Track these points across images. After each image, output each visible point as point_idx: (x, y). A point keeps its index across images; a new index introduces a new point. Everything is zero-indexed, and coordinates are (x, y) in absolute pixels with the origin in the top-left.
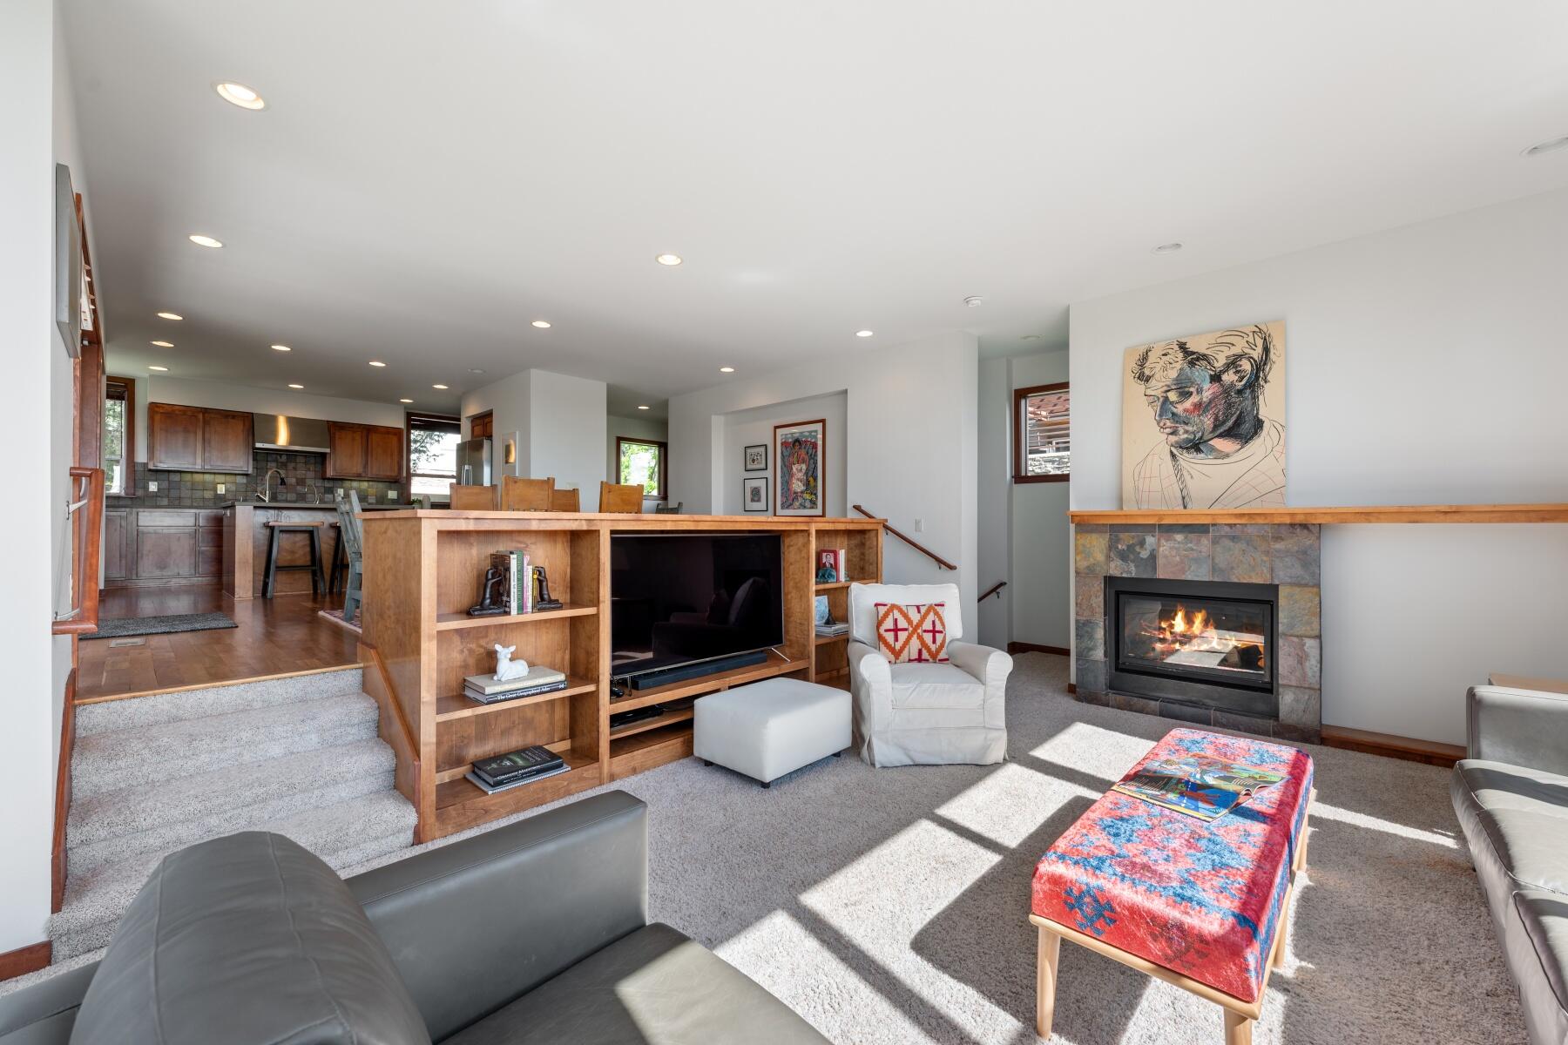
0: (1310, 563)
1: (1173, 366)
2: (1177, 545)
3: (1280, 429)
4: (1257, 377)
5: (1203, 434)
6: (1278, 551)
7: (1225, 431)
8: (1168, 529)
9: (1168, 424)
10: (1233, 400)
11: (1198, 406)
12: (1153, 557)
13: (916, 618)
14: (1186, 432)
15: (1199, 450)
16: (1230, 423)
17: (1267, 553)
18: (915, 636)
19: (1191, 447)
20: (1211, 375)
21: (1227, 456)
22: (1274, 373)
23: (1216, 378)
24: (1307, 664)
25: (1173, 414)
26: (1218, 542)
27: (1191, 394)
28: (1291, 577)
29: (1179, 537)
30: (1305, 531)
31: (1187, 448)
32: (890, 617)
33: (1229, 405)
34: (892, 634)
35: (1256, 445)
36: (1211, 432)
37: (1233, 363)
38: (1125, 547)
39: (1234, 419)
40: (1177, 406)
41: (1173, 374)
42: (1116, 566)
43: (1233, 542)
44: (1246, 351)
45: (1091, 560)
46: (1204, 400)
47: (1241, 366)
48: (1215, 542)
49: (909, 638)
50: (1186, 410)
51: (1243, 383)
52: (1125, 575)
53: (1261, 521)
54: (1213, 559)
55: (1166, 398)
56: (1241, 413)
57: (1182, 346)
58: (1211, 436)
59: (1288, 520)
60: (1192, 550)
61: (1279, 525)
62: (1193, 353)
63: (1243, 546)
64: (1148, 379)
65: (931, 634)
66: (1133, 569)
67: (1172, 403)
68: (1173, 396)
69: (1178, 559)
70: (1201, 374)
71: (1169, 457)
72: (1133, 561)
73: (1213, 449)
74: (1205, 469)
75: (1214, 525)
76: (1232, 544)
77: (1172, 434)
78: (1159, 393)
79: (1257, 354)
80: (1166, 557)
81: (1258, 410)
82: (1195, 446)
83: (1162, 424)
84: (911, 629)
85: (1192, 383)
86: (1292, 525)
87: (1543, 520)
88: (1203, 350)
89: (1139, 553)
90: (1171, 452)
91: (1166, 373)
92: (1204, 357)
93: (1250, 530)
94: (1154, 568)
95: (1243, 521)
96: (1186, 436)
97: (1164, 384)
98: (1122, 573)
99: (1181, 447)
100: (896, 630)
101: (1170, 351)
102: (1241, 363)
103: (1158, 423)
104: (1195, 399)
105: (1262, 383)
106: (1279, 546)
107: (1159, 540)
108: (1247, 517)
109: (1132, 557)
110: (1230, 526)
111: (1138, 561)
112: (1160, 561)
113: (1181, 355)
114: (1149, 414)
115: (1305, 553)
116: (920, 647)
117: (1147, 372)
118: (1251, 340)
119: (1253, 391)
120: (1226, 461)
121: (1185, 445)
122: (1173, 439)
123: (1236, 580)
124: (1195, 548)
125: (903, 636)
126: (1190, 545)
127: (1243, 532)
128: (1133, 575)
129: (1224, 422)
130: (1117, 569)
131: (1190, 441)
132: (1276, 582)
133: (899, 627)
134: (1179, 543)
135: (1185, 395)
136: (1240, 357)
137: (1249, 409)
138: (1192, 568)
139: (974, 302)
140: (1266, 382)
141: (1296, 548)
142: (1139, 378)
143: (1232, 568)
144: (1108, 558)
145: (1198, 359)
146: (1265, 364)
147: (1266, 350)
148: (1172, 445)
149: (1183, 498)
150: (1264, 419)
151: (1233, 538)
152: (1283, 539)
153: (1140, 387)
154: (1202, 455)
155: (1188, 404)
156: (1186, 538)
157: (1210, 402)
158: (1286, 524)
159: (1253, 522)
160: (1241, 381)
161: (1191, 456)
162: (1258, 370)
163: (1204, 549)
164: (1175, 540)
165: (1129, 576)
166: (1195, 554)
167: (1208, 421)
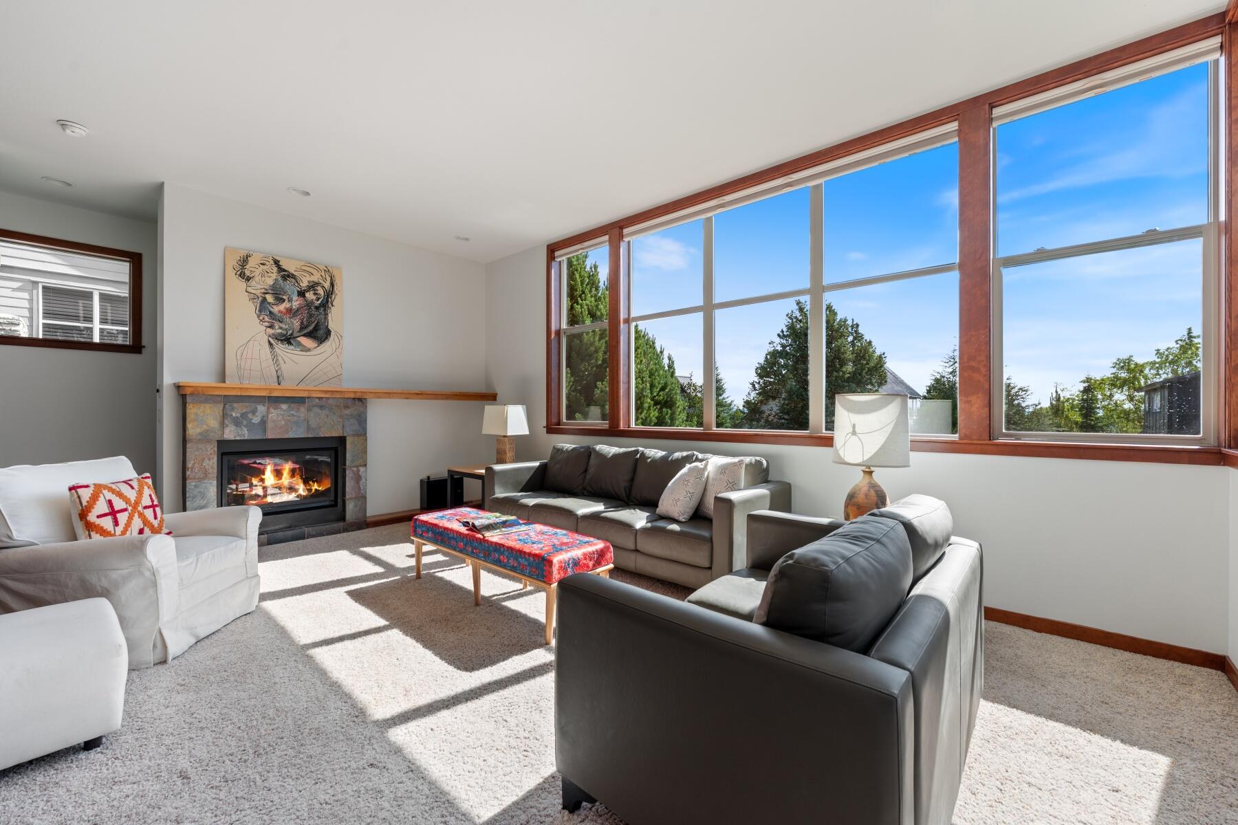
0: (362, 421)
1: (270, 275)
2: (282, 413)
3: (340, 338)
4: (327, 302)
5: (293, 332)
6: (347, 415)
7: (307, 333)
8: (274, 401)
9: (267, 319)
10: (313, 312)
11: (289, 310)
12: (263, 422)
13: (132, 495)
14: (281, 328)
15: (289, 343)
16: (311, 328)
17: (341, 417)
18: (136, 515)
19: (285, 340)
20: (298, 291)
21: (309, 350)
22: (337, 301)
23: (301, 294)
24: (361, 482)
25: (270, 312)
26: (311, 410)
27: (284, 301)
28: (353, 431)
29: (284, 406)
30: (360, 403)
31: (281, 340)
32: (102, 499)
33: (311, 316)
34: (109, 518)
35: (327, 346)
36: (299, 332)
37: (313, 286)
38: (238, 415)
39: (313, 325)
40: (274, 307)
41: (270, 282)
42: (231, 431)
43: (322, 410)
44: (321, 281)
45: (205, 427)
46: (294, 307)
47: (317, 290)
48: (309, 410)
49: (130, 518)
50: (280, 312)
51: (319, 302)
52: (238, 438)
53: (338, 396)
54: (308, 422)
55: (264, 299)
56: (318, 322)
57: (276, 262)
58: (298, 334)
59: (352, 396)
60: (294, 416)
61: (347, 398)
62: (285, 271)
63: (328, 412)
64: (248, 279)
65: (152, 509)
66: (246, 432)
67: (269, 303)
68: (270, 298)
69: (283, 422)
70: (289, 287)
71: (267, 345)
72: (245, 426)
73: (299, 344)
74: (295, 358)
75: (308, 398)
76: (320, 411)
77: (269, 327)
78: (258, 292)
79: (327, 285)
80: (274, 421)
81: (328, 323)
82: (287, 339)
83: (261, 318)
84: (130, 508)
85: (285, 293)
86: (354, 399)
87: (447, 398)
88: (292, 270)
89: (252, 419)
90: (269, 341)
91: (265, 279)
92: (293, 276)
93: (331, 401)
94: (265, 431)
95: (327, 396)
96: (280, 331)
97: (262, 287)
98: (235, 437)
99: (276, 339)
100: (113, 513)
101: (267, 263)
102: (318, 288)
103: (258, 317)
104: (286, 305)
105: (330, 306)
106: (347, 412)
107: (268, 409)
108: (330, 393)
109: (245, 422)
110: (320, 398)
111: (250, 426)
112: (270, 425)
113: (275, 269)
114: (250, 309)
115: (360, 416)
116: (142, 527)
117: (248, 273)
118: (323, 275)
119: (325, 310)
120: (308, 353)
121: (279, 338)
122: (270, 331)
123: (322, 436)
124: (296, 414)
125: (122, 518)
126: (292, 412)
127: (327, 402)
128: (246, 438)
129: (306, 327)
130: (230, 434)
131: (284, 335)
132: (345, 435)
133: (116, 508)
134: (284, 411)
135: (280, 300)
136: (317, 284)
137: (323, 321)
138: (294, 429)
139: (75, 130)
140: (332, 306)
141: (356, 413)
142: (240, 275)
143: (320, 427)
144: (223, 425)
145: (288, 276)
146: (332, 294)
147: (332, 285)
148: (270, 336)
149: (278, 377)
150: (331, 330)
151: (321, 407)
152: (349, 408)
153: (242, 284)
154: (292, 347)
155: (282, 307)
156: (289, 407)
157: (298, 310)
158: (350, 398)
159: (334, 396)
160: (318, 301)
161: (284, 346)
162: (328, 296)
163: (302, 415)
164: (281, 409)
165: (242, 438)
166: (296, 419)
167: (296, 323)
